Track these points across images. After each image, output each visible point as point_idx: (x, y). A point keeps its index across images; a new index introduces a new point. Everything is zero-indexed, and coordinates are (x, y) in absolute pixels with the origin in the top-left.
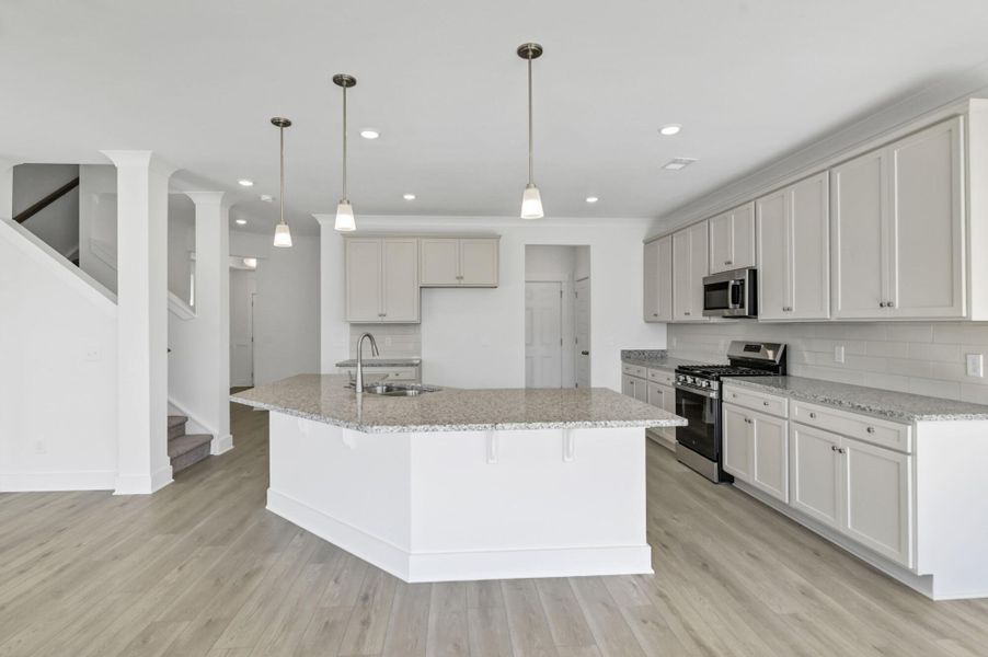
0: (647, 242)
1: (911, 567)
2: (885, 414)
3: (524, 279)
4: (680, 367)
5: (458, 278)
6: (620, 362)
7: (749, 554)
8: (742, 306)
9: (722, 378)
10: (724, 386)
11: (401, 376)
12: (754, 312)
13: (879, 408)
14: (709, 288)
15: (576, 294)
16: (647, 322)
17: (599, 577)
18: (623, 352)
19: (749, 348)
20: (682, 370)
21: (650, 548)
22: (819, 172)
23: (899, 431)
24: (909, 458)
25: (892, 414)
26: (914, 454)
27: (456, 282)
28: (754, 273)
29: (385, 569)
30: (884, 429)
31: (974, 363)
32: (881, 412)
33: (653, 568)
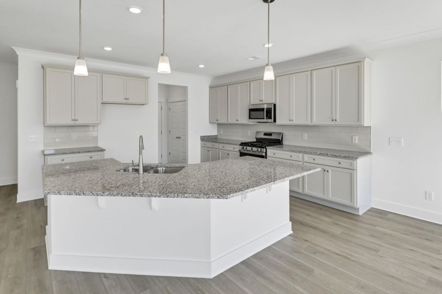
0: (211, 87)
1: (355, 206)
2: (346, 157)
3: (157, 101)
4: (241, 143)
5: (125, 99)
6: (200, 141)
7: (306, 215)
8: (271, 118)
9: (267, 147)
10: (268, 150)
11: (94, 158)
12: (275, 121)
13: (344, 156)
14: (251, 110)
15: (170, 109)
16: (210, 123)
17: (279, 241)
18: (201, 137)
19: (265, 134)
20: (242, 144)
21: (291, 223)
22: (306, 71)
23: (351, 163)
24: (355, 171)
25: (349, 157)
26: (356, 170)
27: (125, 101)
28: (275, 105)
29: (192, 276)
30: (345, 163)
31: (355, 138)
32: (344, 157)
33: (292, 230)
